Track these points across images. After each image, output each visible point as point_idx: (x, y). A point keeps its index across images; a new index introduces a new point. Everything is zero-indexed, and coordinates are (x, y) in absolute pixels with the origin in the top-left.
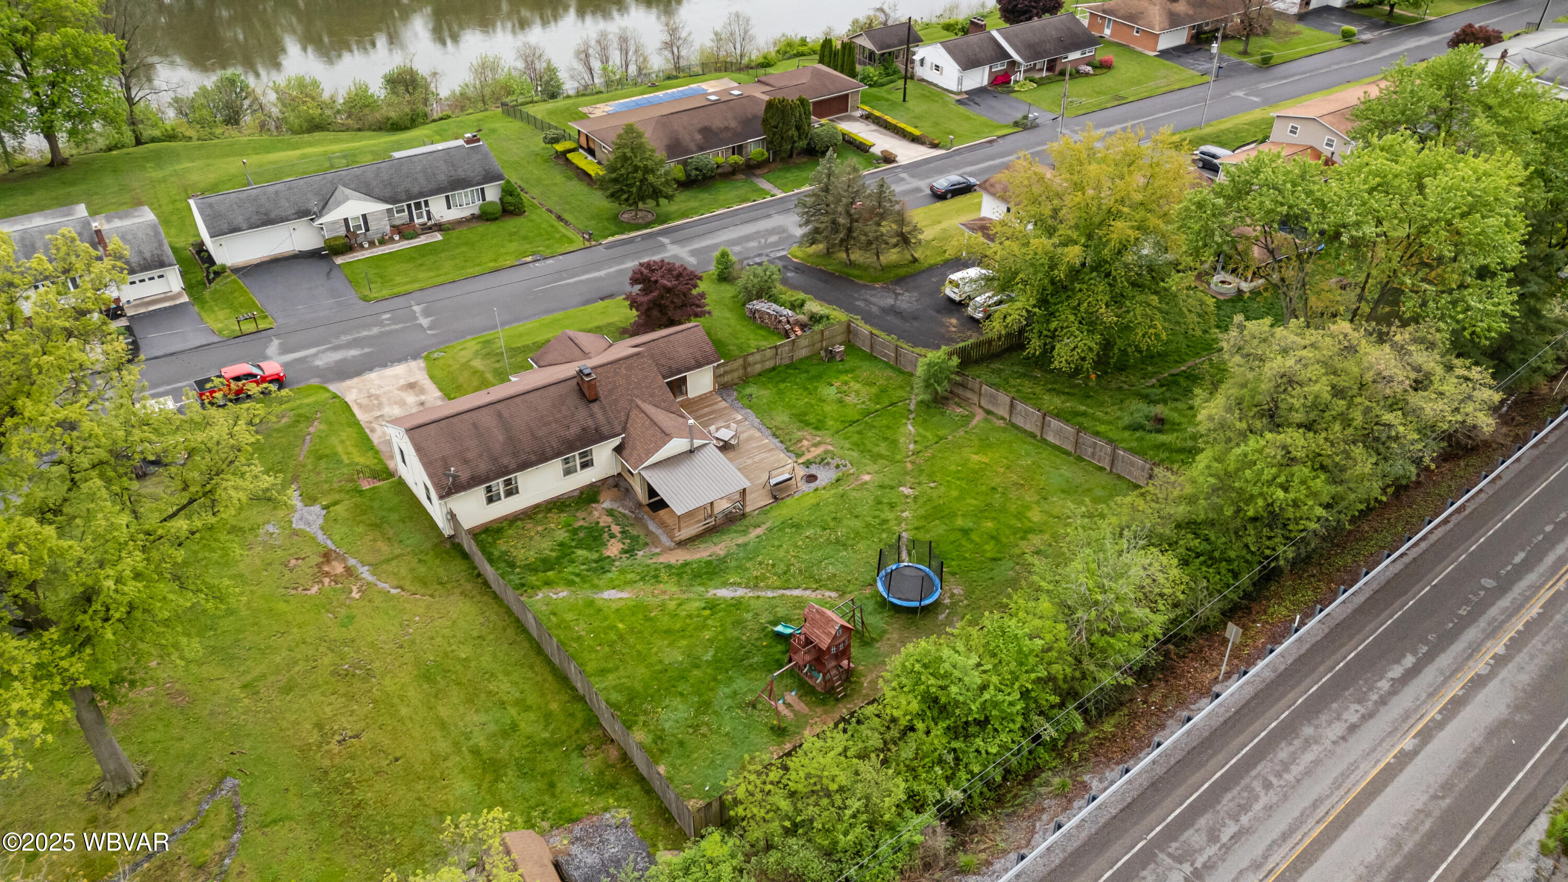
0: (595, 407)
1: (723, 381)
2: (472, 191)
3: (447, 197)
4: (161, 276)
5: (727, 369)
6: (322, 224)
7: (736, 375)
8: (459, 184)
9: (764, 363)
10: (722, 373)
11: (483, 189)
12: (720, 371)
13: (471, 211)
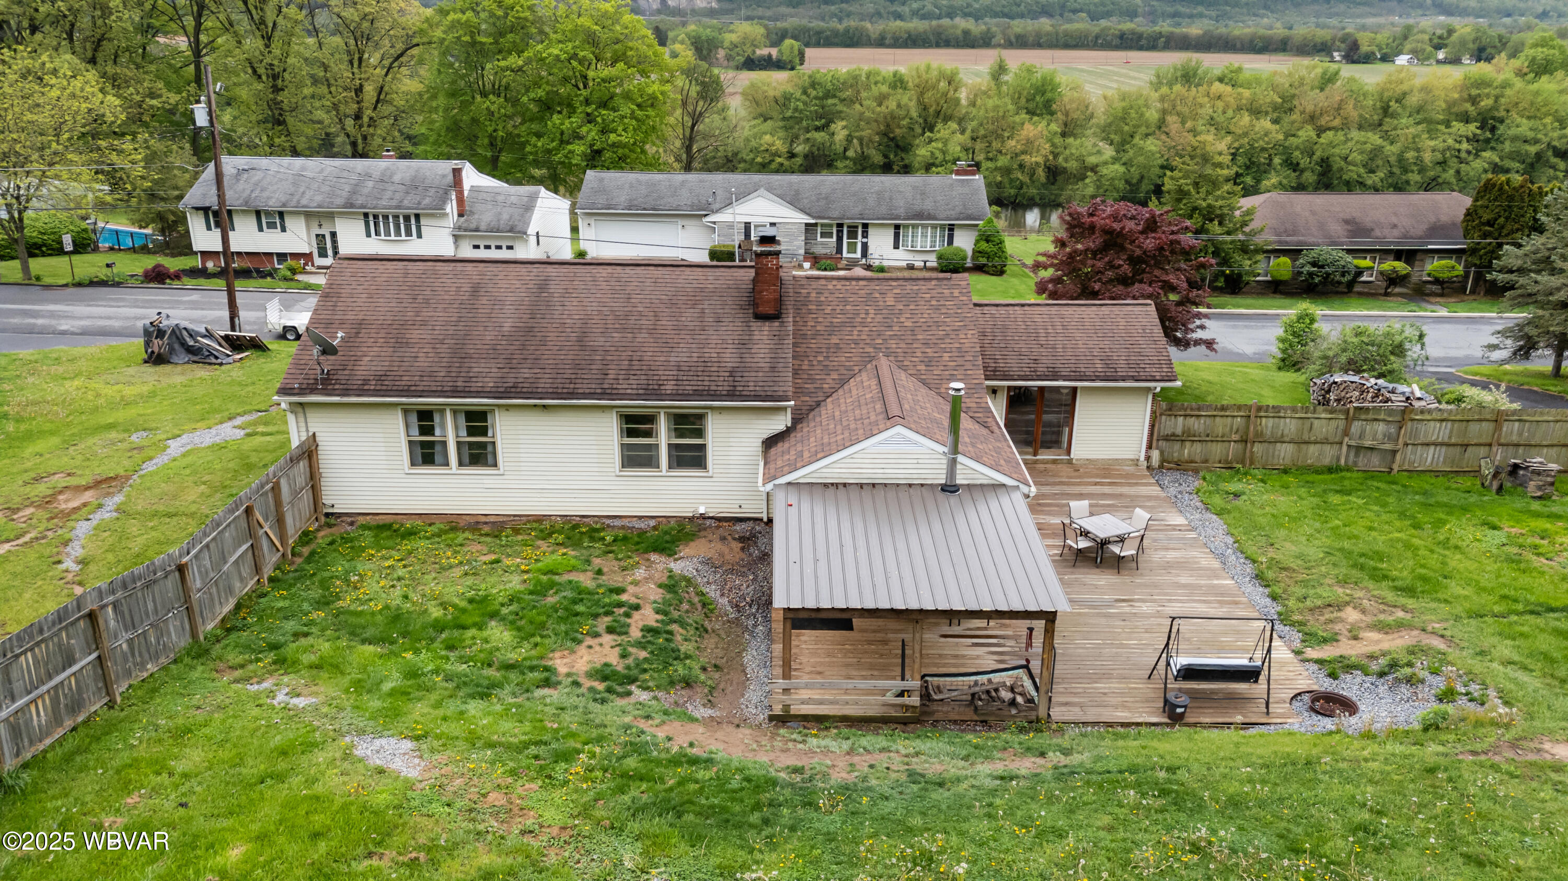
0: (763, 332)
1: (1176, 455)
2: (934, 227)
3: (897, 227)
4: (510, 248)
5: (1196, 426)
6: (714, 223)
7: (1217, 450)
8: (920, 215)
9: (1304, 447)
10: (1179, 431)
11: (951, 228)
12: (1176, 424)
13: (925, 258)
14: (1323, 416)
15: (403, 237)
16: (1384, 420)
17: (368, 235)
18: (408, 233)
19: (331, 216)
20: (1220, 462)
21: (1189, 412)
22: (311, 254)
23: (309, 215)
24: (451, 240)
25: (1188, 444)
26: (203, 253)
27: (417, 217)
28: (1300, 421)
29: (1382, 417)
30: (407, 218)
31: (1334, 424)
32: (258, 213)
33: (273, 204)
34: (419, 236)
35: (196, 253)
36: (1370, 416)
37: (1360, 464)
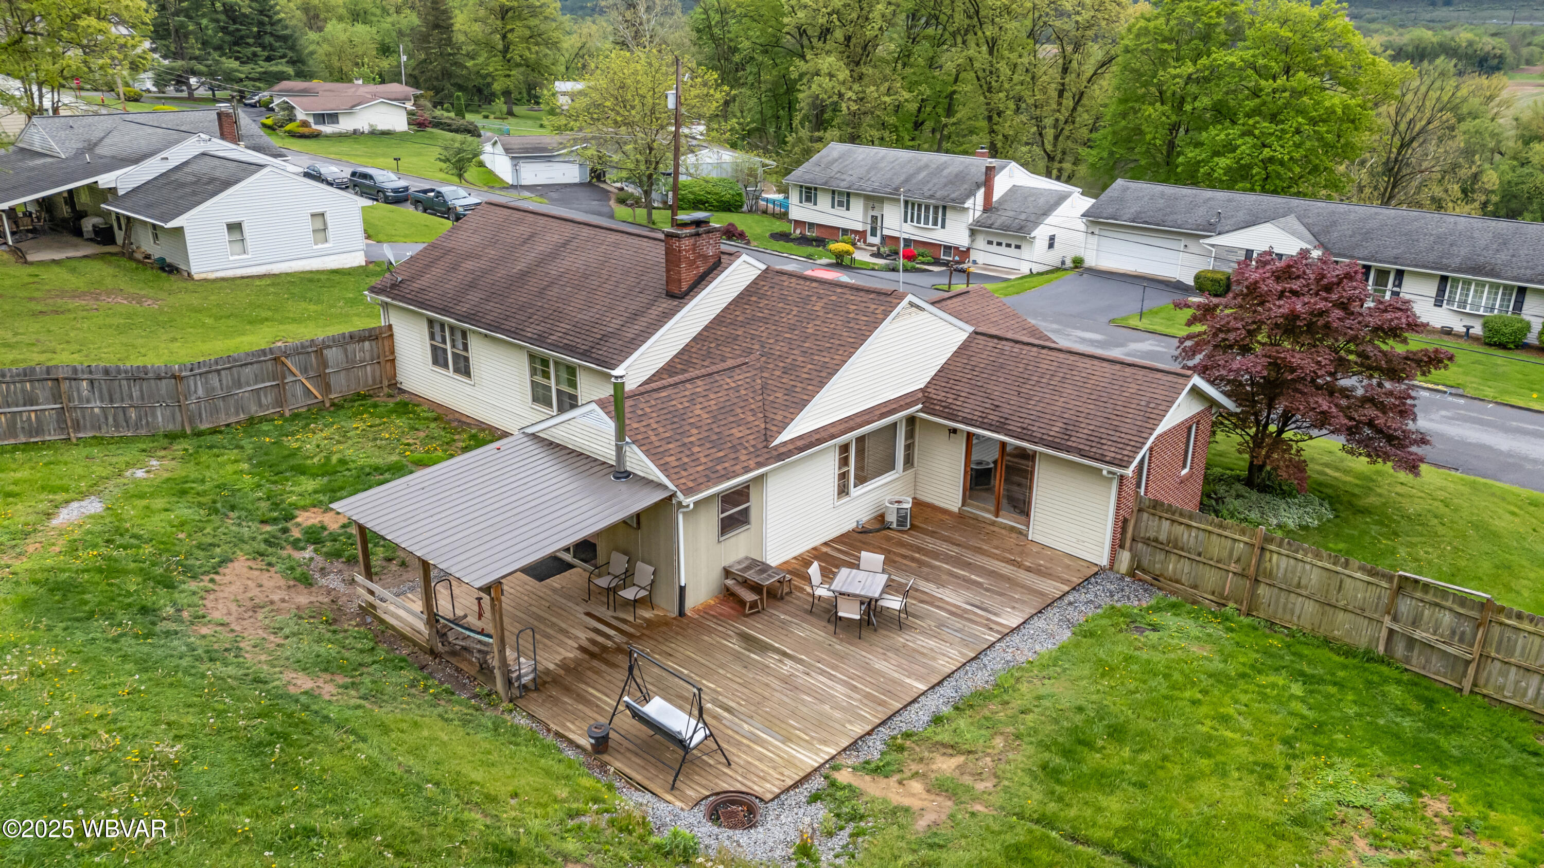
0: (659, 308)
1: (1158, 566)
2: (1496, 286)
3: (1444, 279)
4: (1018, 247)
5: (1186, 536)
6: (1213, 246)
7: (1211, 578)
8: (1477, 270)
9: (1330, 611)
10: (1163, 537)
11: (1522, 291)
12: (1159, 527)
13: (1468, 322)
14: (1358, 575)
15: (930, 226)
16: (1451, 610)
17: (906, 221)
18: (935, 223)
19: (881, 200)
20: (1213, 594)
21: (1176, 517)
22: (865, 232)
23: (867, 198)
24: (967, 233)
25: (1173, 558)
26: (796, 221)
27: (944, 208)
28: (1325, 574)
29: (1448, 604)
30: (936, 208)
31: (1372, 593)
32: (833, 192)
33: (843, 186)
34: (943, 227)
35: (790, 221)
36: (1429, 597)
37: (1414, 661)
